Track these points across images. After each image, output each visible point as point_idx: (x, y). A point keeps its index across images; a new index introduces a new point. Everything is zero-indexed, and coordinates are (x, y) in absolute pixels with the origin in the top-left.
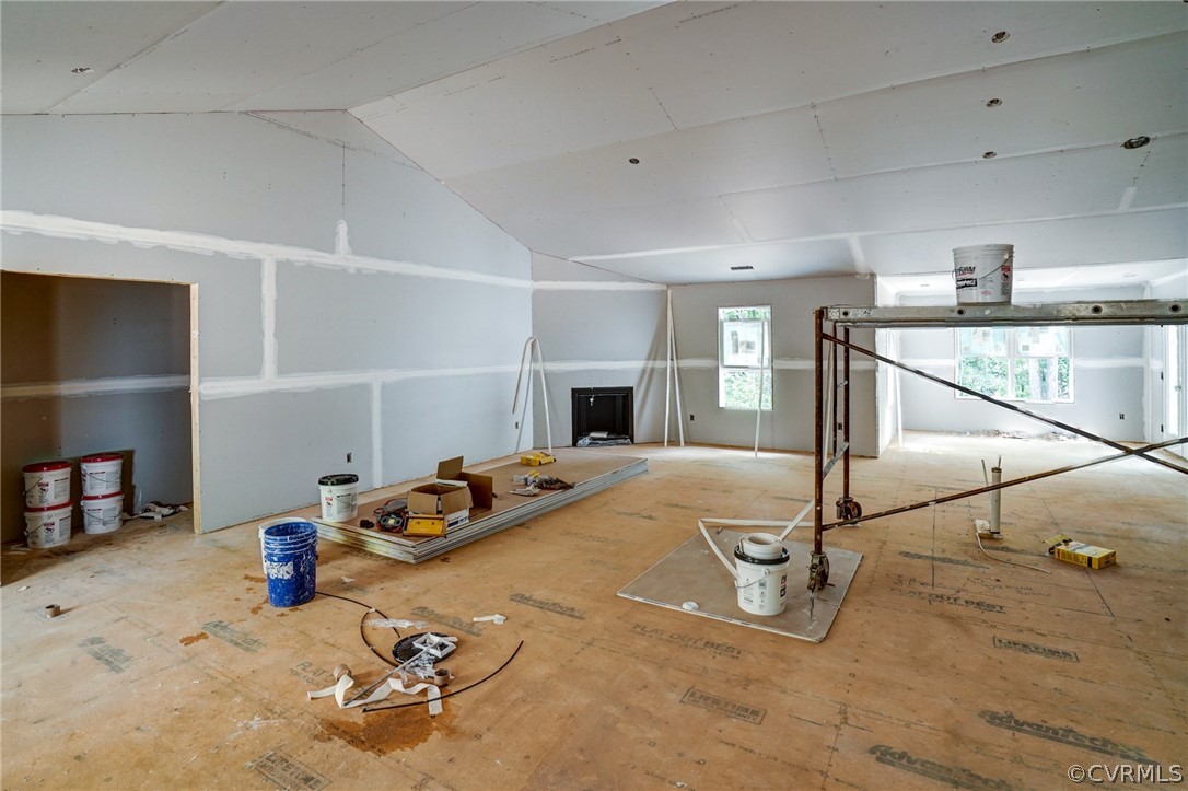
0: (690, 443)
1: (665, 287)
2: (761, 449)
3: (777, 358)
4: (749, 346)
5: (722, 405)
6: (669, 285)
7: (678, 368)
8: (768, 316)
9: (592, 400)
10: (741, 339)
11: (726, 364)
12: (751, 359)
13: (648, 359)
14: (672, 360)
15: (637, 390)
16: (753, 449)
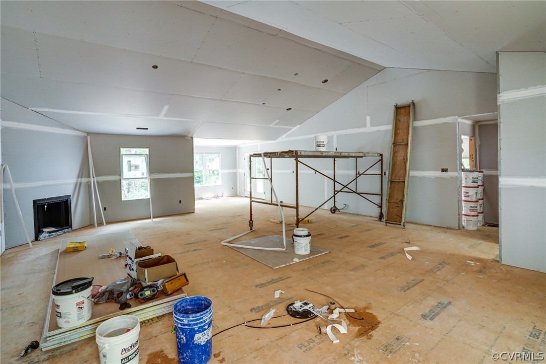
0: (108, 223)
1: (86, 135)
2: (154, 218)
3: (152, 173)
4: (137, 167)
5: (123, 199)
6: (88, 133)
7: (97, 182)
8: (147, 153)
9: (46, 207)
10: (132, 163)
11: (124, 178)
12: (138, 174)
13: (78, 177)
14: (93, 177)
15: (73, 197)
16: (150, 218)
